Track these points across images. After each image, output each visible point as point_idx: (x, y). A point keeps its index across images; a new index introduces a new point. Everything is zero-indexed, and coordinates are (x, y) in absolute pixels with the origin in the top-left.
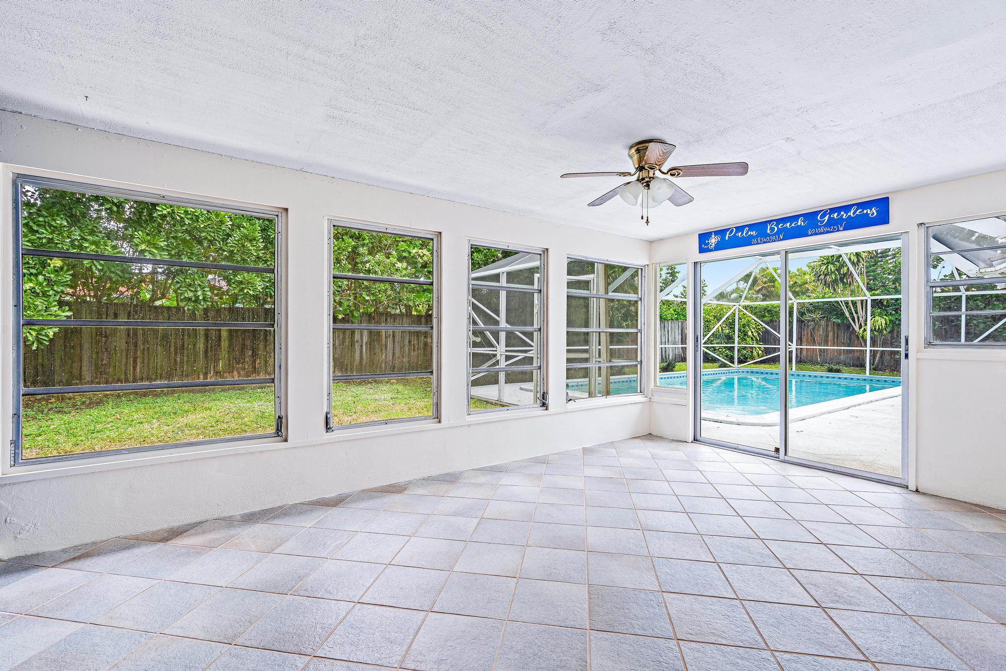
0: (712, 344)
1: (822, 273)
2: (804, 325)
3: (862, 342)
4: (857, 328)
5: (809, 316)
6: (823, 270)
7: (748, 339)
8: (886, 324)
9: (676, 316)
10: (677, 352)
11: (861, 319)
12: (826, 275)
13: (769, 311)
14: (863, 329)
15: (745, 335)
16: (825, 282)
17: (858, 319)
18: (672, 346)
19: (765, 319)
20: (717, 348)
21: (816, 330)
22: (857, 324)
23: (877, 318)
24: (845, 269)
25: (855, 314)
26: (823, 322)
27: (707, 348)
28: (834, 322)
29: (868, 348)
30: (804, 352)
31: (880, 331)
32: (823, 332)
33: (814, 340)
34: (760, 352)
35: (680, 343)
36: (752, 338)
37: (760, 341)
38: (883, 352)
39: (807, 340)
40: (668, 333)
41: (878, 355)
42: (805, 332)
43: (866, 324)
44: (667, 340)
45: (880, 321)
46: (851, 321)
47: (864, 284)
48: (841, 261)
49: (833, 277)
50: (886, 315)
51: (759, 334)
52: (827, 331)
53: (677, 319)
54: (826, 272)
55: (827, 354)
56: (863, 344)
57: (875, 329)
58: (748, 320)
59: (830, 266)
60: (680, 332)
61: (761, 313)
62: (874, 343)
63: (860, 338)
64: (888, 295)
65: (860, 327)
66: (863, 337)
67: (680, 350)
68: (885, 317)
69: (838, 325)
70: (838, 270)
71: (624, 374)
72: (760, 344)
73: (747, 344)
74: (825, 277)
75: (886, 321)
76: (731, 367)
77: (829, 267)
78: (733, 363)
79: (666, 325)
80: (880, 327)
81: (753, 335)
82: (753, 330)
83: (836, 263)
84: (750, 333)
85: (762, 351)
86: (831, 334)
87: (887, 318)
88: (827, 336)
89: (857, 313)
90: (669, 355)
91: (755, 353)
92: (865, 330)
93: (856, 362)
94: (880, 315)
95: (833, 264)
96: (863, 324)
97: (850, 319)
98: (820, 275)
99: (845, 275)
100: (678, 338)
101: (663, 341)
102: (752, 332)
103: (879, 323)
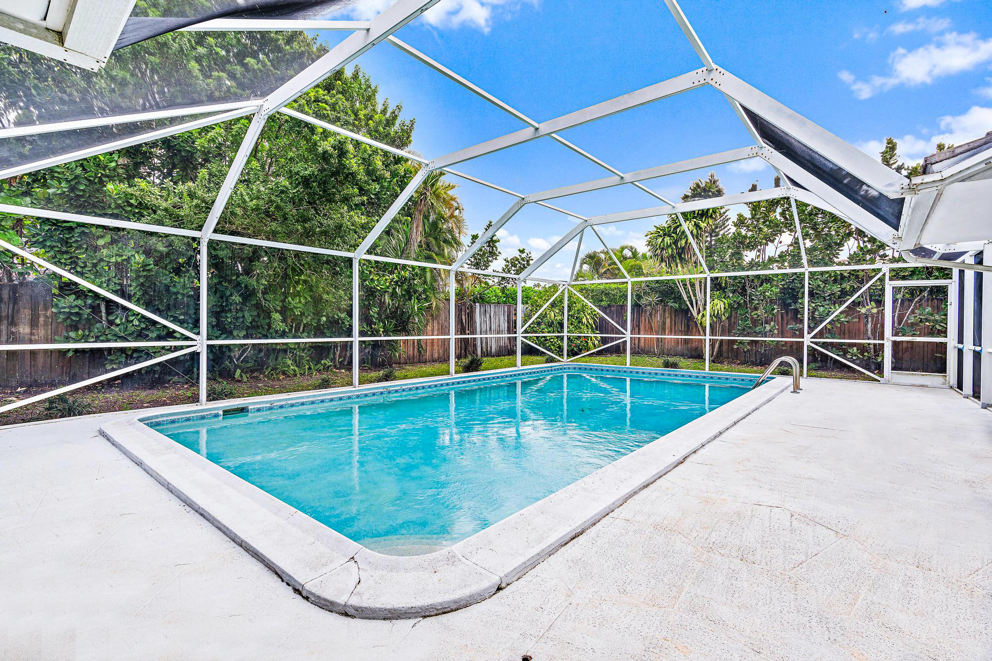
0: (543, 333)
1: (658, 247)
2: (642, 311)
3: (700, 329)
4: (695, 313)
5: (646, 299)
6: (659, 243)
7: (582, 327)
8: (725, 308)
9: (504, 299)
10: (502, 344)
11: (699, 302)
12: (663, 249)
13: (606, 294)
14: (701, 314)
15: (579, 322)
16: (662, 257)
17: (697, 303)
18: (494, 336)
19: (603, 303)
20: (548, 338)
21: (653, 316)
22: (695, 308)
23: (716, 301)
24: (683, 242)
25: (693, 297)
26: (660, 307)
27: (525, 338)
28: (671, 306)
29: (708, 337)
30: (642, 342)
31: (718, 316)
32: (660, 319)
33: (652, 328)
34: (596, 342)
35: (506, 332)
36: (587, 326)
37: (596, 329)
38: (722, 341)
39: (645, 327)
40: (490, 319)
41: (717, 345)
42: (643, 318)
43: (705, 309)
44: (488, 329)
45: (719, 305)
46: (689, 305)
47: (703, 257)
48: (678, 232)
49: (670, 251)
50: (724, 298)
51: (595, 321)
52: (665, 318)
53: (505, 302)
54: (662, 246)
55: (664, 344)
56: (701, 332)
57: (714, 315)
58: (583, 305)
59: (667, 239)
60: (506, 319)
61: (597, 296)
62: (713, 333)
63: (699, 325)
64: (726, 272)
65: (699, 312)
66: (701, 323)
67: (506, 341)
68: (723, 300)
69: (676, 310)
70: (675, 243)
71: (395, 379)
72: (597, 333)
73: (581, 333)
74: (661, 252)
75: (725, 304)
76: (559, 361)
77: (665, 239)
78: (561, 355)
79: (488, 309)
80: (719, 312)
81: (588, 322)
82: (588, 317)
83: (673, 235)
84: (584, 320)
85: (599, 342)
86: (668, 321)
87: (726, 301)
88: (664, 323)
89: (695, 295)
90: (491, 347)
91: (590, 344)
92: (703, 316)
93: (693, 353)
94: (719, 298)
95: (669, 236)
96: (701, 309)
97: (688, 303)
98: (657, 249)
99: (683, 248)
100: (504, 326)
101: (484, 329)
102: (587, 319)
103: (718, 307)
